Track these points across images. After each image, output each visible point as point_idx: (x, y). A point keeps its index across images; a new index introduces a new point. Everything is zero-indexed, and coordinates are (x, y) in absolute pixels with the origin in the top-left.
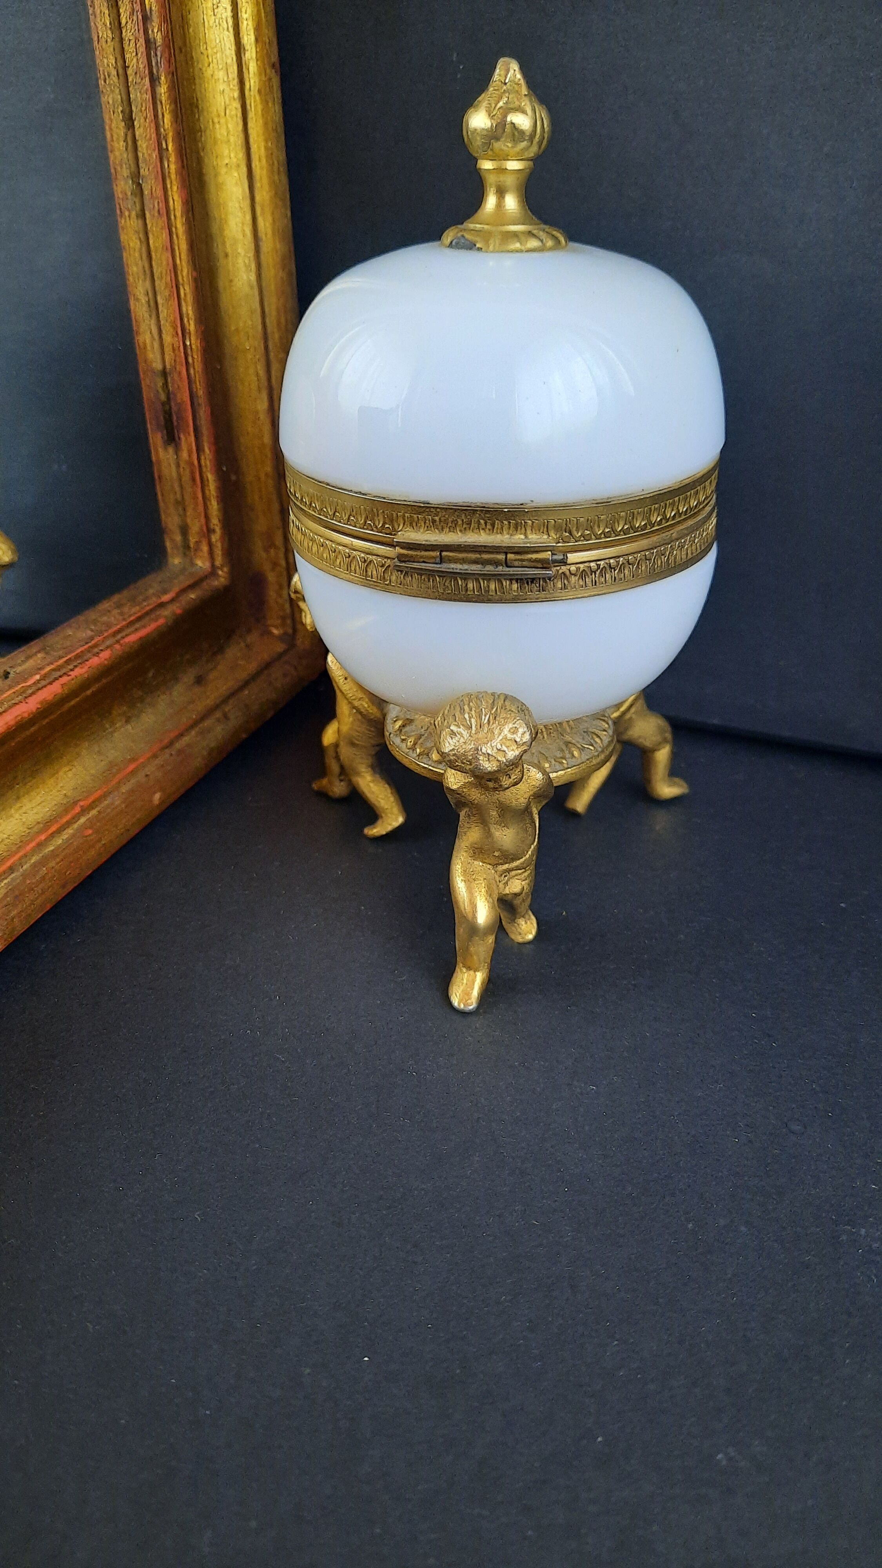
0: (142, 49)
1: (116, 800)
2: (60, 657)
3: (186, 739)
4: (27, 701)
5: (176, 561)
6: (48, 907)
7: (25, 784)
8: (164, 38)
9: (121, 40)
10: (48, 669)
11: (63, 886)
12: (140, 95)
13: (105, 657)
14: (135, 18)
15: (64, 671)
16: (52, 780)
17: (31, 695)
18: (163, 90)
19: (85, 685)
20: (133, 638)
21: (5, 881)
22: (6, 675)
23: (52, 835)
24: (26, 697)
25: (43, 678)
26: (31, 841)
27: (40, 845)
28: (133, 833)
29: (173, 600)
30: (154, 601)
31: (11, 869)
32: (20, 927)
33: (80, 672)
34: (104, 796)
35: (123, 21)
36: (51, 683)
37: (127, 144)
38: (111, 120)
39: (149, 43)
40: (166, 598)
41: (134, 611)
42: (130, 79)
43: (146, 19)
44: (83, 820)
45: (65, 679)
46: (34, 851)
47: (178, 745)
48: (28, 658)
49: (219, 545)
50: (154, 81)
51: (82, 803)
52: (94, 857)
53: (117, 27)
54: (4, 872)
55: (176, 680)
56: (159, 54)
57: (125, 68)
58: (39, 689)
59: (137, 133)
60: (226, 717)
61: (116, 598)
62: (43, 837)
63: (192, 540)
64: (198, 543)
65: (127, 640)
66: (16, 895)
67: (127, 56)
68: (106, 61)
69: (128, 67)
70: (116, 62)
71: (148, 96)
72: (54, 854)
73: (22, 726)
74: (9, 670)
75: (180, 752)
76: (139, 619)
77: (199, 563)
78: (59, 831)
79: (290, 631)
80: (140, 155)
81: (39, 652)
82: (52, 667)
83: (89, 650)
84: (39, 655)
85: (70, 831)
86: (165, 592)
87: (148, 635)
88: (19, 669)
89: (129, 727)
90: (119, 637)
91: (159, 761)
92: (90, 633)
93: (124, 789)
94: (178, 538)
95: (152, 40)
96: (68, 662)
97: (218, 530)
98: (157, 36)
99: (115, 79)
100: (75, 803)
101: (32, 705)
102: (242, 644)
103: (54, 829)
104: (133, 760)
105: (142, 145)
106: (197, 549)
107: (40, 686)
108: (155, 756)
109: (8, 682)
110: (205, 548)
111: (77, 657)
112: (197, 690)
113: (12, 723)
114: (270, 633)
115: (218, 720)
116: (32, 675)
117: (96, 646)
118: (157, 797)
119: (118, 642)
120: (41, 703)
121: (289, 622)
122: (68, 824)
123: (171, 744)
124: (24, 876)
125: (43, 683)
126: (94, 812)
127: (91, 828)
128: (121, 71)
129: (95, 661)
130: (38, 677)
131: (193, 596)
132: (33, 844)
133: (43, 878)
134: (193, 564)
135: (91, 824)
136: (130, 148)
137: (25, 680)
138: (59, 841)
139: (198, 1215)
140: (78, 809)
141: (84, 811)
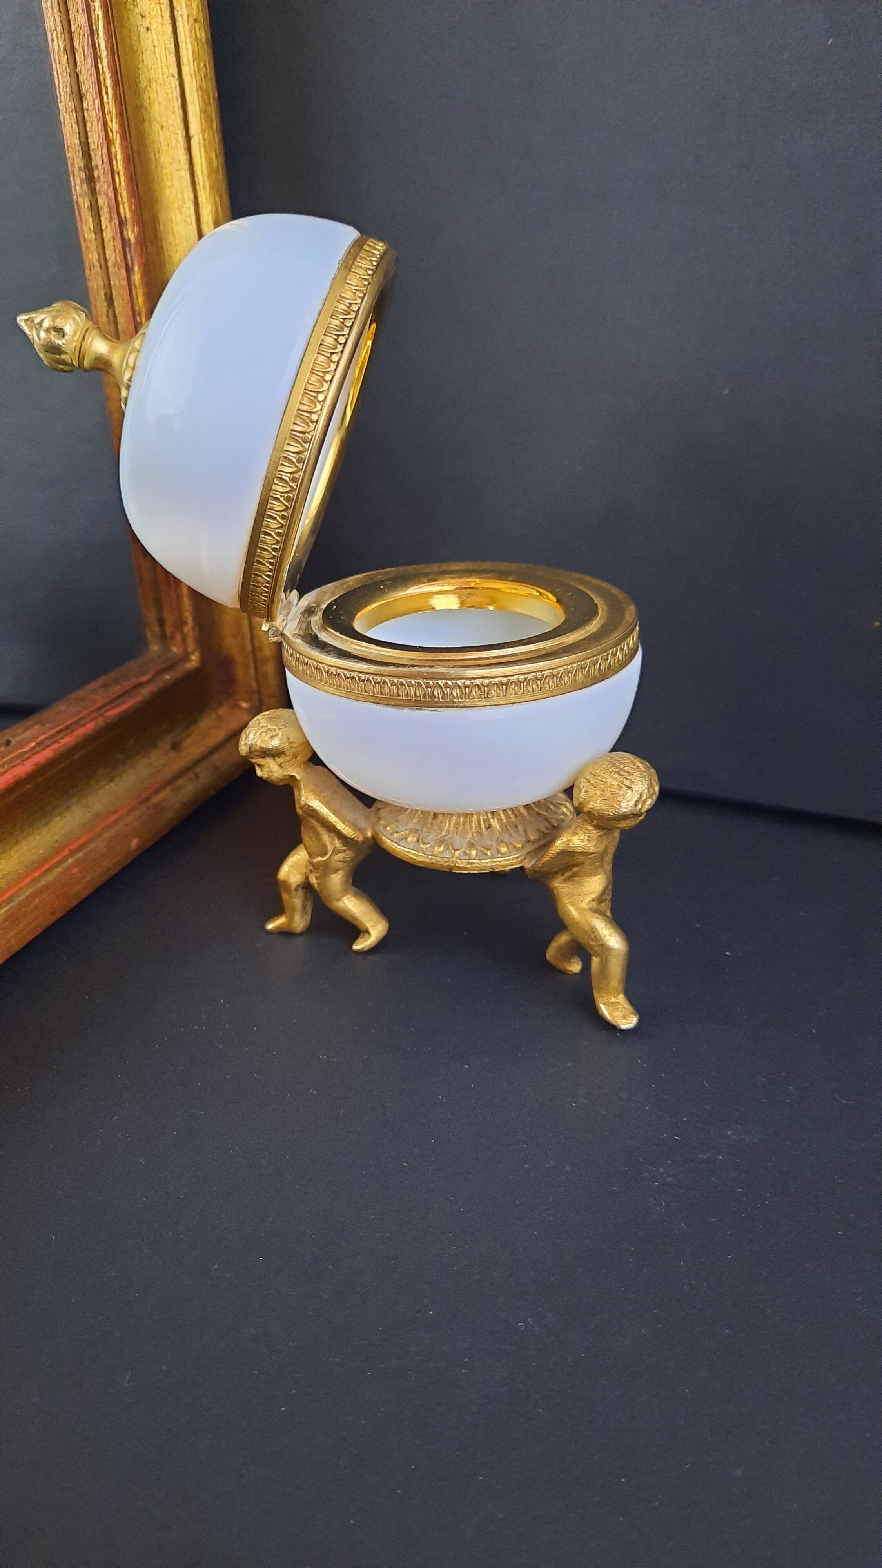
0: (119, 247)
1: (99, 845)
2: (53, 728)
3: (161, 796)
4: (24, 763)
5: (155, 648)
6: (40, 931)
7: (22, 832)
8: (136, 238)
9: (103, 239)
10: (42, 738)
11: (53, 914)
12: (118, 281)
13: (89, 727)
14: (113, 224)
15: (56, 739)
16: (45, 828)
17: (28, 758)
18: (137, 277)
19: (71, 750)
20: (114, 712)
21: (5, 909)
22: (8, 743)
23: (46, 872)
24: (23, 761)
25: (38, 745)
26: (27, 877)
27: (34, 880)
28: (113, 872)
29: (149, 681)
30: (133, 681)
31: (10, 900)
32: (16, 947)
33: (68, 740)
34: (89, 841)
35: (104, 227)
36: (44, 749)
37: (109, 319)
38: (96, 300)
39: (124, 242)
40: (144, 679)
41: (117, 689)
42: (110, 269)
43: (122, 224)
44: (70, 861)
45: (56, 746)
46: (29, 885)
47: (155, 800)
48: (26, 730)
49: (191, 634)
50: (129, 270)
51: (71, 847)
52: (80, 889)
53: (99, 230)
54: (4, 901)
55: (155, 746)
56: (132, 250)
57: (106, 261)
58: (34, 754)
59: (117, 312)
60: (197, 776)
61: (103, 679)
62: (36, 874)
63: (168, 630)
64: (172, 633)
65: (110, 713)
66: (13, 918)
67: (107, 252)
68: (92, 256)
69: (109, 261)
70: (99, 257)
71: (125, 283)
72: (45, 888)
73: (19, 783)
74: (10, 738)
75: (155, 806)
76: (120, 696)
77: (174, 649)
78: (50, 870)
79: (257, 704)
80: (120, 328)
81: (36, 724)
82: (45, 736)
83: (77, 722)
84: (36, 727)
85: (59, 869)
86: (144, 674)
87: (127, 710)
88: (18, 738)
89: (112, 785)
90: (103, 710)
91: (137, 813)
92: (78, 708)
93: (106, 836)
94: (157, 629)
95: (127, 240)
96: (59, 732)
97: (190, 623)
98: (131, 234)
99: (99, 269)
100: (64, 847)
101: (27, 767)
102: (214, 716)
103: (46, 867)
104: (115, 812)
105: (121, 319)
106: (173, 637)
107: (35, 751)
108: (134, 809)
109: (9, 748)
110: (179, 637)
111: (67, 728)
112: (173, 754)
113: (11, 781)
114: (239, 706)
115: (190, 779)
116: (29, 743)
117: (82, 719)
118: (134, 843)
119: (101, 715)
120: (35, 765)
121: (256, 697)
122: (58, 864)
123: (147, 799)
124: (22, 905)
125: (38, 749)
126: (80, 854)
127: (77, 867)
128: (103, 263)
129: (81, 731)
130: (33, 744)
131: (168, 677)
132: (28, 880)
133: (36, 907)
134: (168, 650)
135: (77, 864)
136: (111, 322)
137: (22, 747)
138: (50, 877)
139: (143, 1160)
140: (66, 852)
141: (72, 853)
